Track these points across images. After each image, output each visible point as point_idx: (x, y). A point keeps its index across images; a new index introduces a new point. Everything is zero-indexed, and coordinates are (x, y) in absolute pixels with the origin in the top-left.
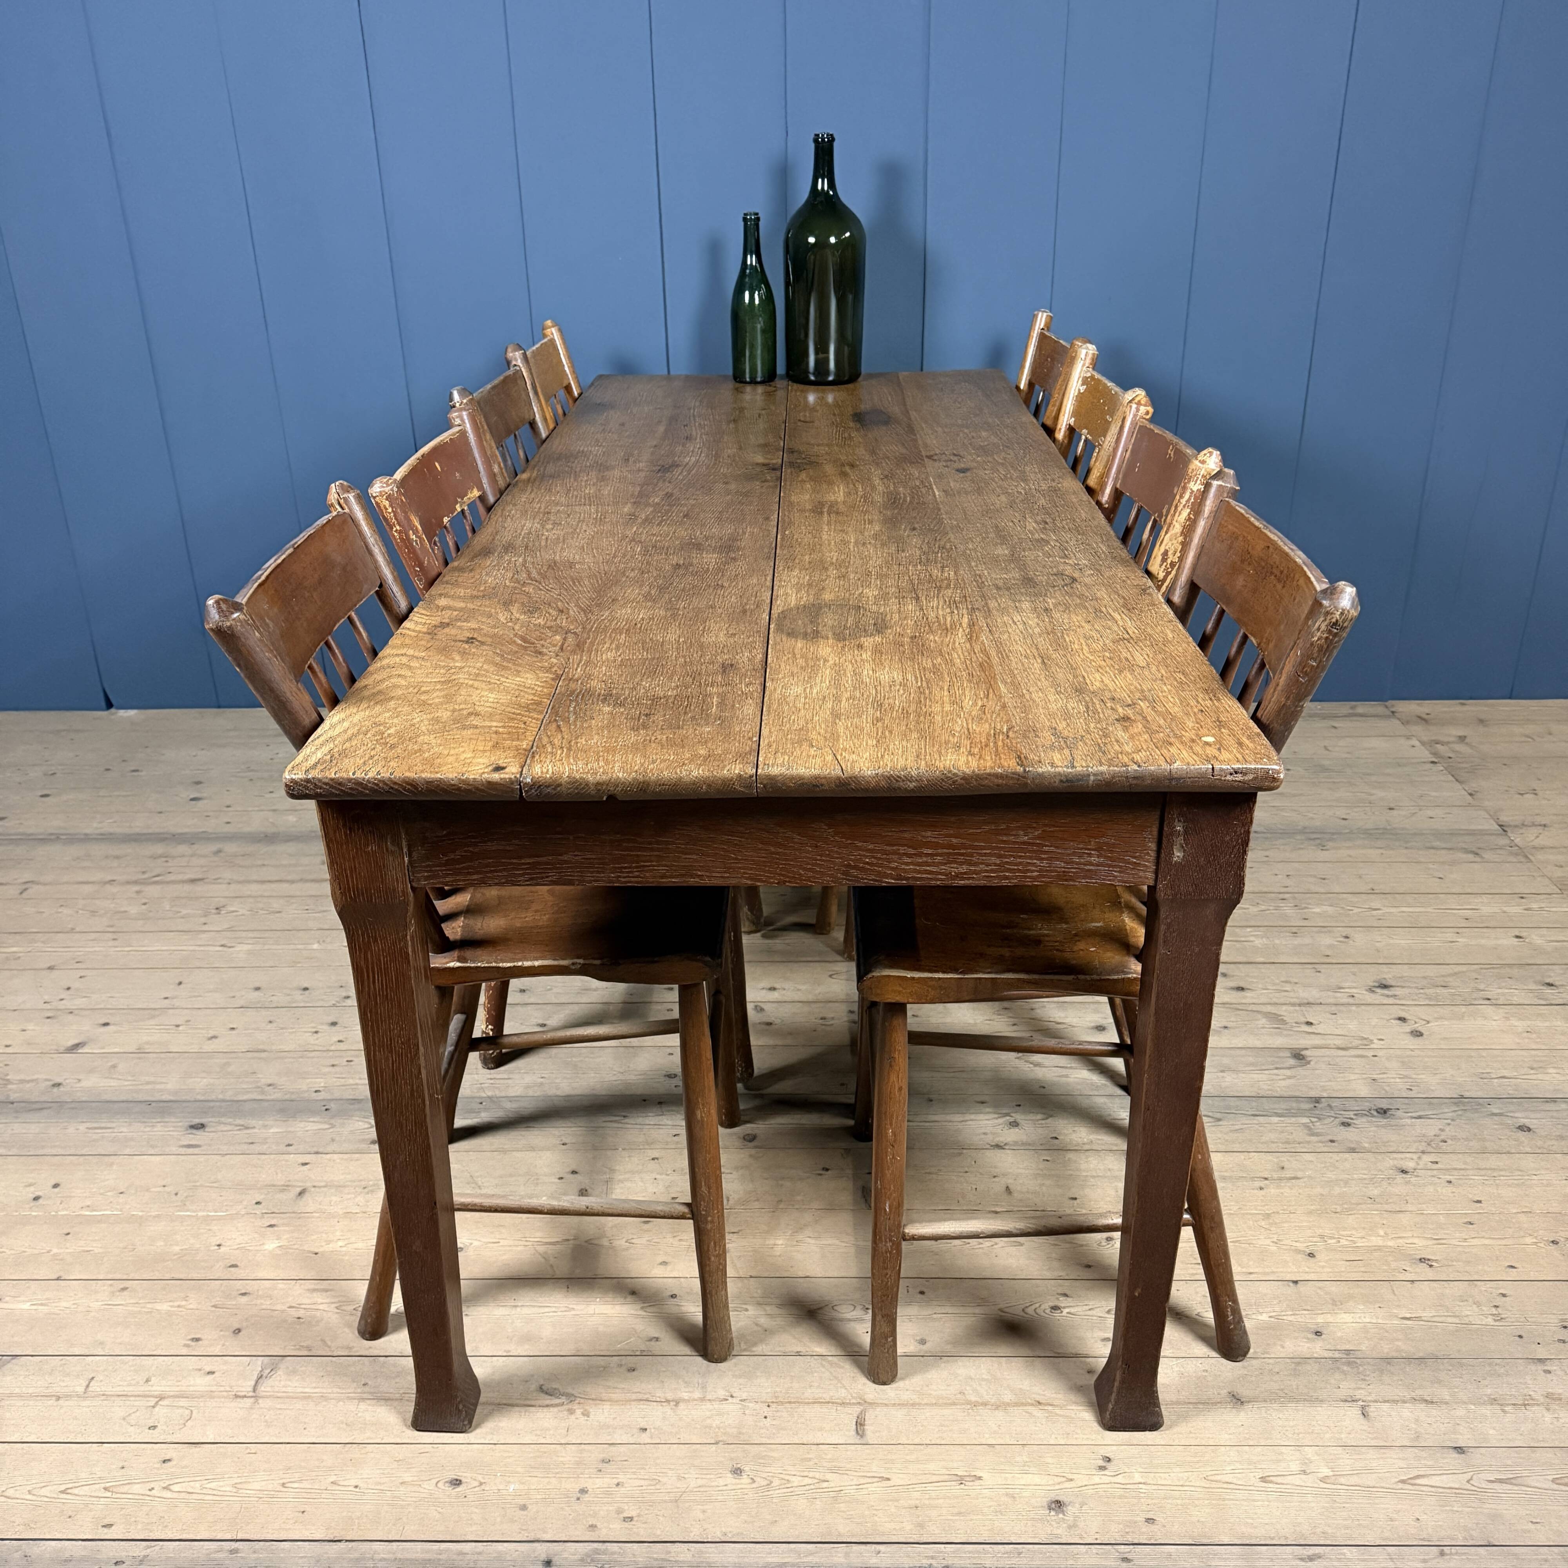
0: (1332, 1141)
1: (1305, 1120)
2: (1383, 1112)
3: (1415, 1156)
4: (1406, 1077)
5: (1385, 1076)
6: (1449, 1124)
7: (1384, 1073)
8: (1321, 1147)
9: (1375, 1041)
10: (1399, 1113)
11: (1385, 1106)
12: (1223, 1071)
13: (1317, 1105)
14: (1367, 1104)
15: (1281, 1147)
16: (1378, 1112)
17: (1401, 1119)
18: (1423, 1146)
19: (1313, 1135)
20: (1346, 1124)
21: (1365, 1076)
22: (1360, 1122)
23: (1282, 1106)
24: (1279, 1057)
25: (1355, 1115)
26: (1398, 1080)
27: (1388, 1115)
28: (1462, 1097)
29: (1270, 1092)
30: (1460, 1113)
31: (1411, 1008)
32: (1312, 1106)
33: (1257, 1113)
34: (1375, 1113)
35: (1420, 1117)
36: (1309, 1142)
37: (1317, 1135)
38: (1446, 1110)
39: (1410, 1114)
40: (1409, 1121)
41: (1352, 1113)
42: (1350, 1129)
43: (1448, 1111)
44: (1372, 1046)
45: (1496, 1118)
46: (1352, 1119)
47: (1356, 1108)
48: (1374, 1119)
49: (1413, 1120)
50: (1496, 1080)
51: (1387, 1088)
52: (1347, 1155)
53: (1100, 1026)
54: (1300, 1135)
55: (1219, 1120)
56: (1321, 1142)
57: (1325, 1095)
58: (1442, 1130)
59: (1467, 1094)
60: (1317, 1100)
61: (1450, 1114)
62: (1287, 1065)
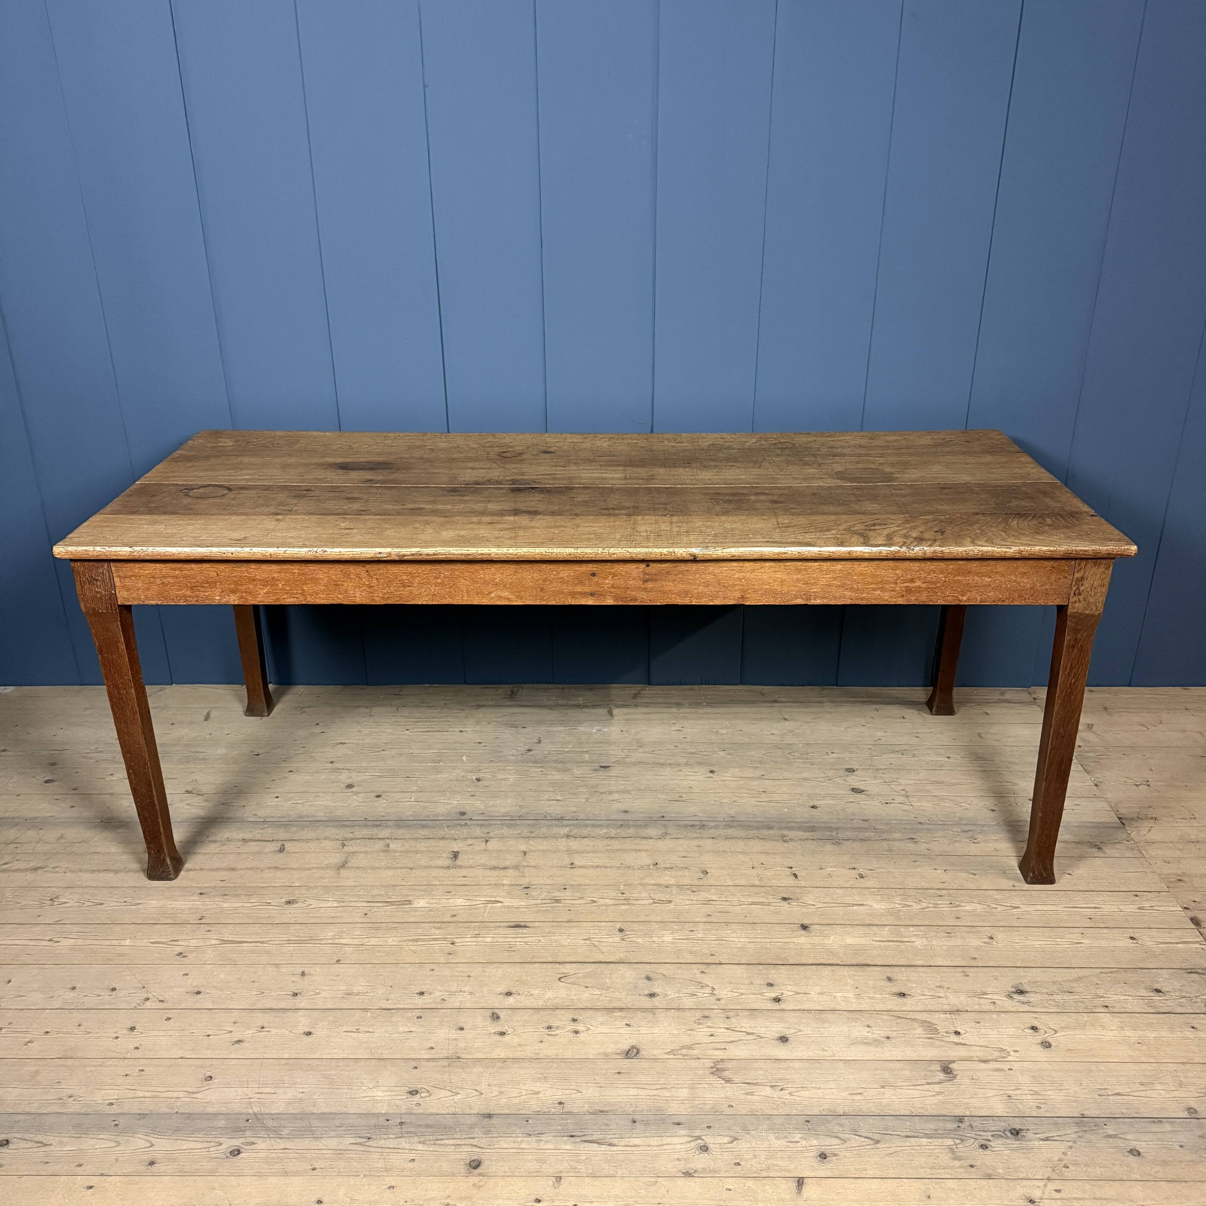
0: (972, 1166)
1: (950, 1142)
2: (1016, 1133)
3: (1041, 1184)
4: (1036, 1093)
5: (1019, 1092)
6: (1071, 1147)
7: (1018, 1089)
8: (961, 1172)
9: (1012, 1053)
10: (1030, 1135)
11: (1018, 1127)
12: (883, 1087)
13: (960, 1125)
14: (1003, 1124)
15: (927, 1172)
16: (1012, 1134)
17: (1030, 1140)
18: (1048, 1173)
19: (956, 1158)
20: (984, 1147)
21: (1002, 1092)
22: (996, 1144)
23: (930, 1126)
24: (930, 1071)
25: (993, 1136)
26: (1029, 1097)
27: (1020, 1136)
28: (1083, 1116)
29: (922, 1111)
30: (1080, 1134)
31: (1043, 1017)
32: (956, 1125)
33: (909, 1134)
34: (1009, 1135)
35: (1047, 1139)
36: (952, 1167)
37: (959, 1158)
38: (1069, 1132)
39: (1038, 1136)
40: (1036, 1143)
41: (990, 1134)
42: (987, 1152)
43: (1071, 1131)
44: (1010, 1058)
45: (1111, 1140)
46: (989, 1140)
47: (994, 1129)
48: (1008, 1141)
49: (1041, 1142)
50: (1112, 1097)
51: (1020, 1106)
52: (983, 1182)
53: (784, 1037)
54: (945, 1159)
55: (878, 1142)
56: (962, 1167)
57: (968, 1113)
58: (1064, 1154)
59: (1087, 1113)
60: (960, 1119)
61: (1072, 1136)
62: (937, 1079)
